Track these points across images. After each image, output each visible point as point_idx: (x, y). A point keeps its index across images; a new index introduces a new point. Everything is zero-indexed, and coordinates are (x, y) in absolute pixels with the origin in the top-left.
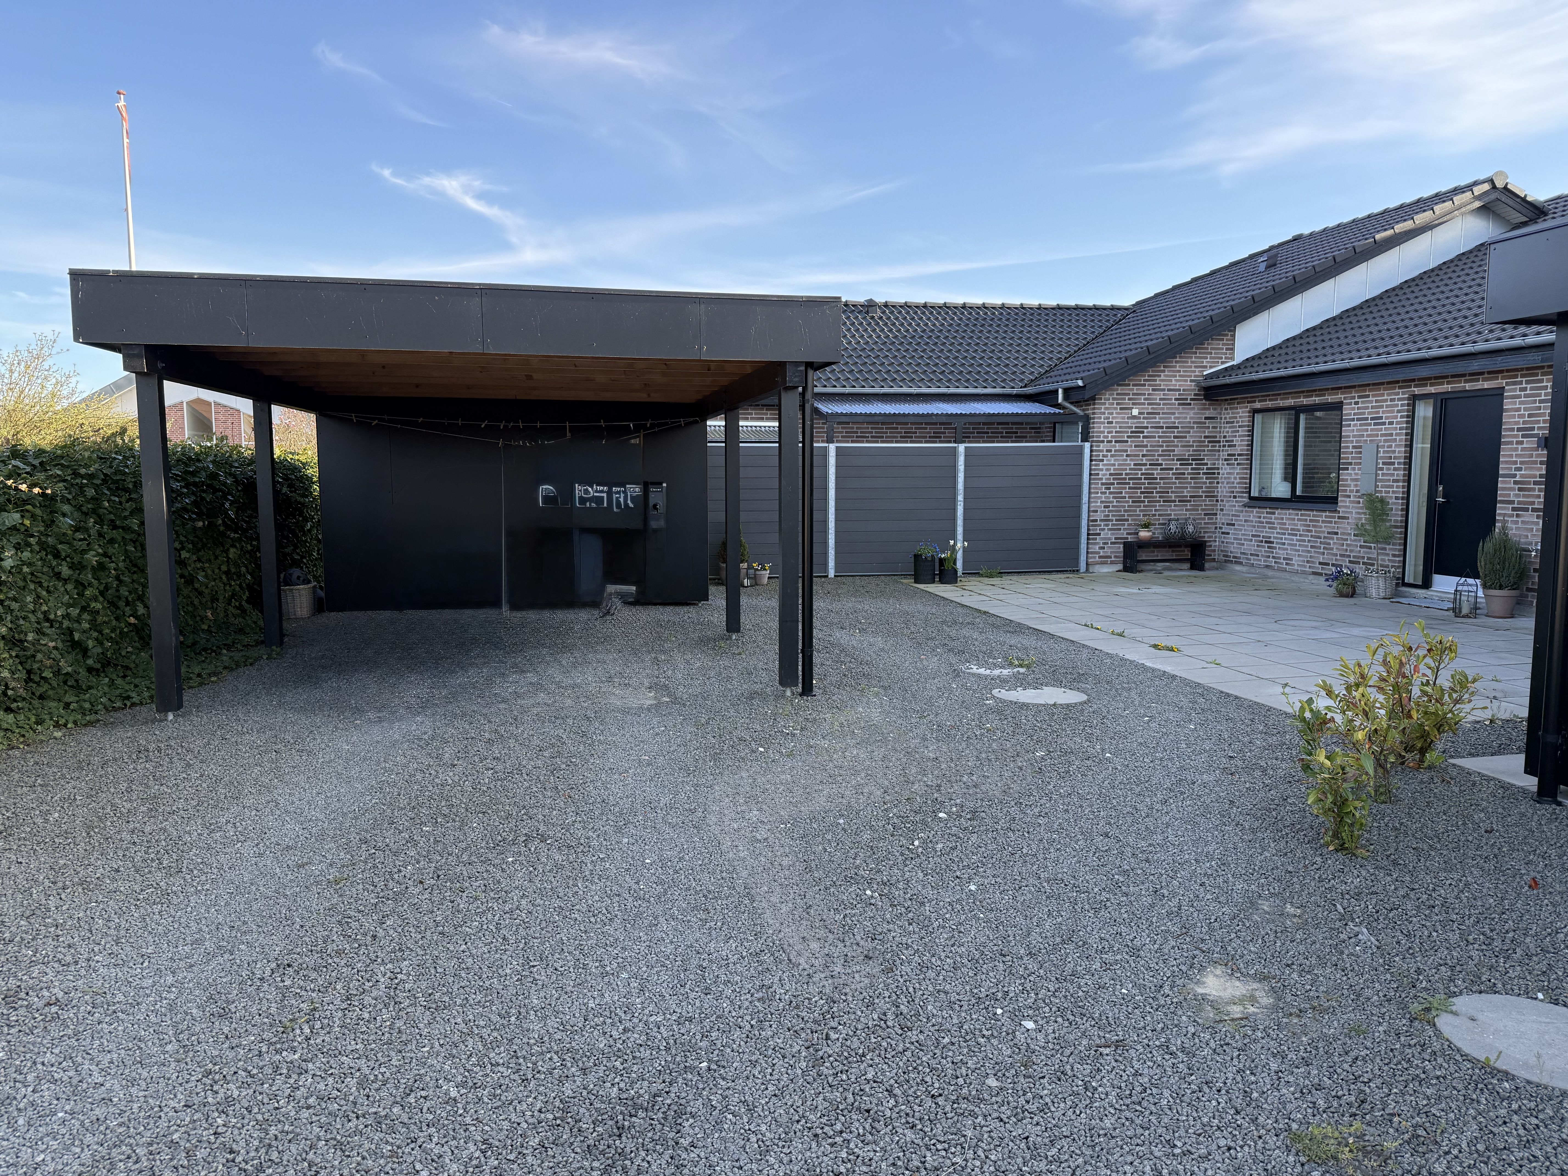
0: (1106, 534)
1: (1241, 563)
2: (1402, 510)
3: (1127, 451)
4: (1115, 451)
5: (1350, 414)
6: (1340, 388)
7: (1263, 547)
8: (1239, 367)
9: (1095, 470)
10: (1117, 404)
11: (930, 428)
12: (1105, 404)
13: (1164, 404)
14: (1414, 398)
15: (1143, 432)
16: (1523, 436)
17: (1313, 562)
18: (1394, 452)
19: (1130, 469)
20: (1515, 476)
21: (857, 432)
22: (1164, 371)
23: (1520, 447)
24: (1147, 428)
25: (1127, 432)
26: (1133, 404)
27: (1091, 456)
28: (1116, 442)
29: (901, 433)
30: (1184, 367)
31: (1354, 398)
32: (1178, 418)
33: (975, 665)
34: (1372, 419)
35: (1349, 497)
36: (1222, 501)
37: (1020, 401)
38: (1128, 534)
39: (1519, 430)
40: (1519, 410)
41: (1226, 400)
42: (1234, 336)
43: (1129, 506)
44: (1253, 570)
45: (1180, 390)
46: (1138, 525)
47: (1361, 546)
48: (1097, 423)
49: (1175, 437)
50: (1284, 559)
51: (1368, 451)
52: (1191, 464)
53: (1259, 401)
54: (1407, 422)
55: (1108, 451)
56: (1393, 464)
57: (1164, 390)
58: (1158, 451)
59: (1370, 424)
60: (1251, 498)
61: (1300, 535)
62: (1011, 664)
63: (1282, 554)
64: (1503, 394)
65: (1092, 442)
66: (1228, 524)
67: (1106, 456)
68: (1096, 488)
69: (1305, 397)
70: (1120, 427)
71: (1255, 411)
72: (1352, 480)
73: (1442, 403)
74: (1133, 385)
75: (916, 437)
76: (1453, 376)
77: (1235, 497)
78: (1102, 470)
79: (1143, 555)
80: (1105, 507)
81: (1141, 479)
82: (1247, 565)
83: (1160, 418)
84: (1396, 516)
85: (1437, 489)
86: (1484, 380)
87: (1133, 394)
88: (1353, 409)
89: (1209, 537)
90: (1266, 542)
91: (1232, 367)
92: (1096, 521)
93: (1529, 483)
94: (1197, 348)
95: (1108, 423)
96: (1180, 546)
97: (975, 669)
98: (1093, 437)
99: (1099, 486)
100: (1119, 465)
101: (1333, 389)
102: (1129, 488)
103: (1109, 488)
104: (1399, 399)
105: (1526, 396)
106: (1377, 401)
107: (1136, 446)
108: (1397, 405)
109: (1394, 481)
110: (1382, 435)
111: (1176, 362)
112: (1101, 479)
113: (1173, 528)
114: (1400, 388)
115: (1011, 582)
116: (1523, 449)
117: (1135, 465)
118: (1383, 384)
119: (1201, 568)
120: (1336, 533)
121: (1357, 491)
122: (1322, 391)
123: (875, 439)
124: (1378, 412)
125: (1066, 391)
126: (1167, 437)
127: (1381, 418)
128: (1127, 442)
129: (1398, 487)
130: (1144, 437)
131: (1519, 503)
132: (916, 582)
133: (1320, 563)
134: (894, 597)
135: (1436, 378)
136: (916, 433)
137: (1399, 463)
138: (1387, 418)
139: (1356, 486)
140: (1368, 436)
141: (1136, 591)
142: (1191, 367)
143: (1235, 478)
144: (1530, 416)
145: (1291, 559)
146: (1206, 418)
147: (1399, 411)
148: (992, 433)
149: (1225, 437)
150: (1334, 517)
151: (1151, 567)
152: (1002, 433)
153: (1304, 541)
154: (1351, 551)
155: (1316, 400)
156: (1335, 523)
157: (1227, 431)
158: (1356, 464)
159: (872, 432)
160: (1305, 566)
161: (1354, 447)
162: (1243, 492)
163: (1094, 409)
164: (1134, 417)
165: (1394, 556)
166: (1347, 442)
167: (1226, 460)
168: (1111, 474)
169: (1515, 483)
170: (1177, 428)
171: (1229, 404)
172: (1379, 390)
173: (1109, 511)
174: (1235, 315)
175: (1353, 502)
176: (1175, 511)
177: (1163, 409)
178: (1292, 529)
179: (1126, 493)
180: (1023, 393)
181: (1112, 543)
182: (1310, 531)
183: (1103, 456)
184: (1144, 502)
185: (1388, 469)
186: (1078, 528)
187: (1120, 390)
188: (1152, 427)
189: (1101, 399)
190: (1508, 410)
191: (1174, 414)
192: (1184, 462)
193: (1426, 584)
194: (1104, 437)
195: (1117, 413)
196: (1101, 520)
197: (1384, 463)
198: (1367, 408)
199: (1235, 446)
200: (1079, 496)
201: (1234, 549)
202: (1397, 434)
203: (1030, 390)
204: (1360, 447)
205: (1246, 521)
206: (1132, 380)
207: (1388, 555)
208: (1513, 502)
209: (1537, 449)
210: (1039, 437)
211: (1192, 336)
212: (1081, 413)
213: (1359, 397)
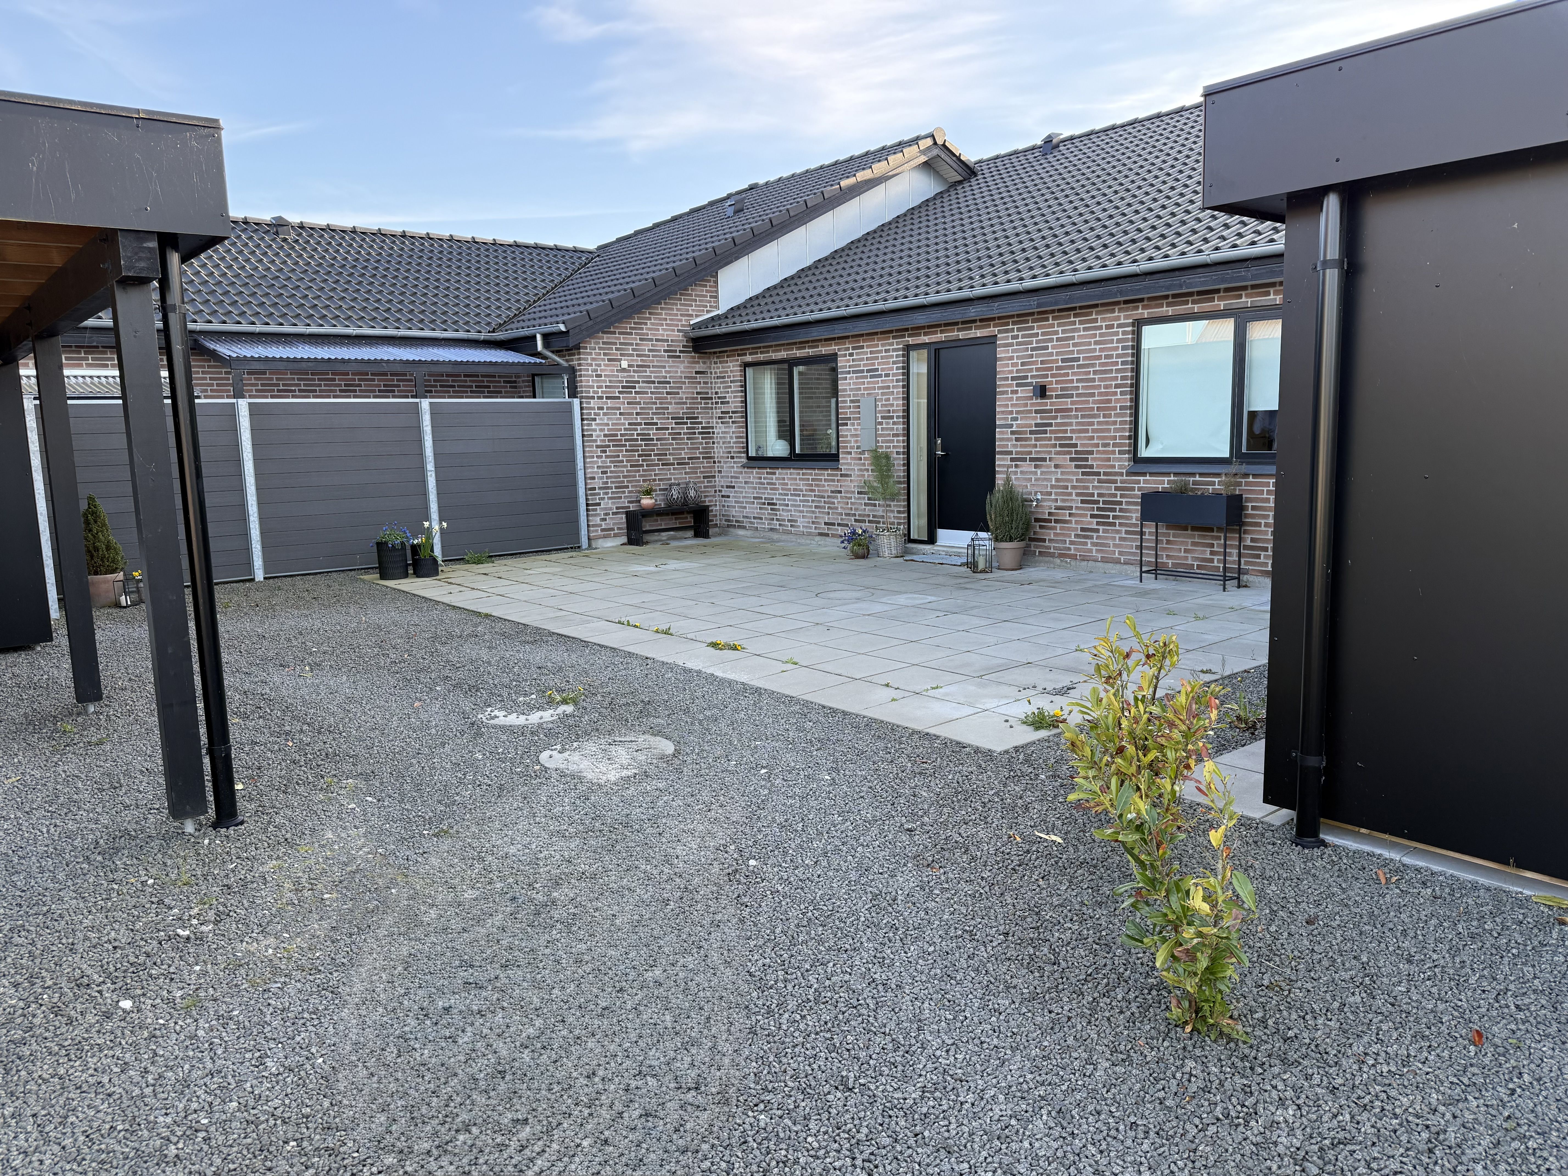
0: (608, 504)
1: (744, 528)
2: (904, 465)
3: (619, 409)
4: (608, 408)
5: (845, 367)
6: (833, 339)
7: (766, 509)
8: (725, 316)
9: (588, 430)
10: (605, 354)
11: (379, 380)
12: (591, 354)
13: (653, 356)
14: (908, 348)
15: (634, 387)
16: (1018, 385)
17: (818, 523)
18: (892, 405)
19: (625, 429)
20: (1011, 426)
21: (278, 385)
22: (650, 319)
23: (1015, 396)
24: (638, 382)
25: (618, 387)
26: (622, 355)
27: (582, 414)
28: (607, 398)
29: (340, 385)
30: (670, 315)
31: (848, 349)
32: (669, 372)
33: (500, 709)
34: (868, 371)
35: (850, 453)
36: (719, 462)
37: (490, 348)
38: (629, 502)
39: (1013, 379)
40: (1012, 358)
41: (715, 353)
42: (716, 282)
43: (628, 471)
44: (757, 534)
45: (667, 341)
46: (639, 492)
47: (866, 504)
48: (585, 376)
49: (668, 393)
50: (789, 521)
51: (866, 405)
52: (686, 423)
53: (750, 354)
54: (903, 374)
55: (599, 408)
56: (892, 417)
57: (651, 340)
58: (652, 408)
59: (866, 377)
60: (749, 458)
61: (804, 496)
62: (551, 702)
63: (785, 515)
64: (995, 343)
65: (582, 397)
66: (728, 487)
67: (598, 415)
68: (591, 452)
69: (798, 349)
70: (610, 381)
71: (746, 365)
72: (852, 436)
73: (936, 353)
74: (620, 333)
75: (360, 391)
76: (946, 325)
77: (732, 458)
78: (595, 430)
79: (647, 526)
80: (603, 473)
81: (637, 440)
82: (751, 528)
83: (651, 372)
84: (899, 471)
85: (936, 443)
86: (977, 328)
87: (621, 344)
88: (848, 361)
89: (710, 501)
90: (769, 504)
91: (719, 317)
92: (594, 489)
93: (1025, 432)
94: (681, 294)
95: (597, 376)
96: (682, 513)
97: (503, 718)
98: (582, 392)
99: (592, 449)
100: (613, 424)
101: (826, 340)
102: (627, 451)
103: (605, 452)
104: (894, 350)
105: (1018, 344)
106: (871, 352)
107: (628, 403)
108: (892, 356)
109: (894, 435)
110: (879, 388)
111: (662, 309)
112: (596, 441)
113: (675, 494)
114: (894, 338)
115: (506, 568)
116: (1018, 399)
117: (630, 424)
118: (876, 333)
119: (706, 535)
120: (840, 492)
121: (858, 447)
122: (815, 343)
123: (305, 393)
124: (874, 364)
125: (545, 336)
126: (659, 393)
127: (877, 370)
128: (619, 398)
129: (898, 441)
130: (636, 393)
131: (1017, 453)
132: (383, 577)
133: (826, 524)
134: (356, 602)
135: (929, 327)
136: (360, 385)
137: (898, 417)
138: (883, 370)
139: (856, 441)
140: (865, 389)
141: (653, 569)
142: (676, 315)
143: (731, 438)
144: (1023, 364)
145: (796, 521)
146: (697, 373)
147: (894, 363)
148: (459, 386)
149: (716, 393)
150: (836, 475)
151: (656, 538)
152: (471, 387)
153: (808, 501)
154: (856, 509)
155: (809, 352)
156: (838, 481)
157: (718, 387)
158: (855, 419)
159: (299, 385)
160: (811, 528)
161: (852, 401)
162: (740, 452)
163: (579, 359)
164: (624, 370)
165: (899, 512)
166: (844, 396)
167: (720, 418)
168: (605, 436)
169: (1013, 433)
170: (669, 383)
171: (718, 357)
172: (873, 340)
173: (607, 478)
174: (718, 258)
175: (855, 459)
176: (675, 475)
177: (653, 361)
178: (795, 490)
179: (623, 456)
180: (492, 339)
181: (614, 514)
182: (814, 491)
183: (595, 414)
184: (642, 466)
185: (888, 423)
186: (575, 498)
187: (606, 338)
188: (644, 382)
189: (586, 348)
190: (1001, 359)
191: (664, 367)
192: (678, 420)
193: (932, 539)
194: (594, 392)
195: (605, 365)
196: (600, 488)
197: (882, 418)
198: (862, 360)
199: (728, 402)
200: (573, 461)
201: (735, 513)
202: (894, 387)
203: (500, 335)
204: (858, 401)
205: (746, 483)
206: (617, 327)
207: (893, 511)
208: (1011, 453)
209: (1031, 398)
210: (515, 392)
211: (677, 279)
212: (565, 364)
213: (854, 348)
